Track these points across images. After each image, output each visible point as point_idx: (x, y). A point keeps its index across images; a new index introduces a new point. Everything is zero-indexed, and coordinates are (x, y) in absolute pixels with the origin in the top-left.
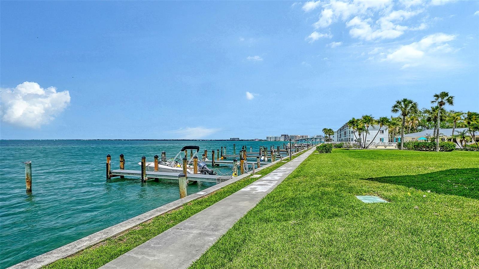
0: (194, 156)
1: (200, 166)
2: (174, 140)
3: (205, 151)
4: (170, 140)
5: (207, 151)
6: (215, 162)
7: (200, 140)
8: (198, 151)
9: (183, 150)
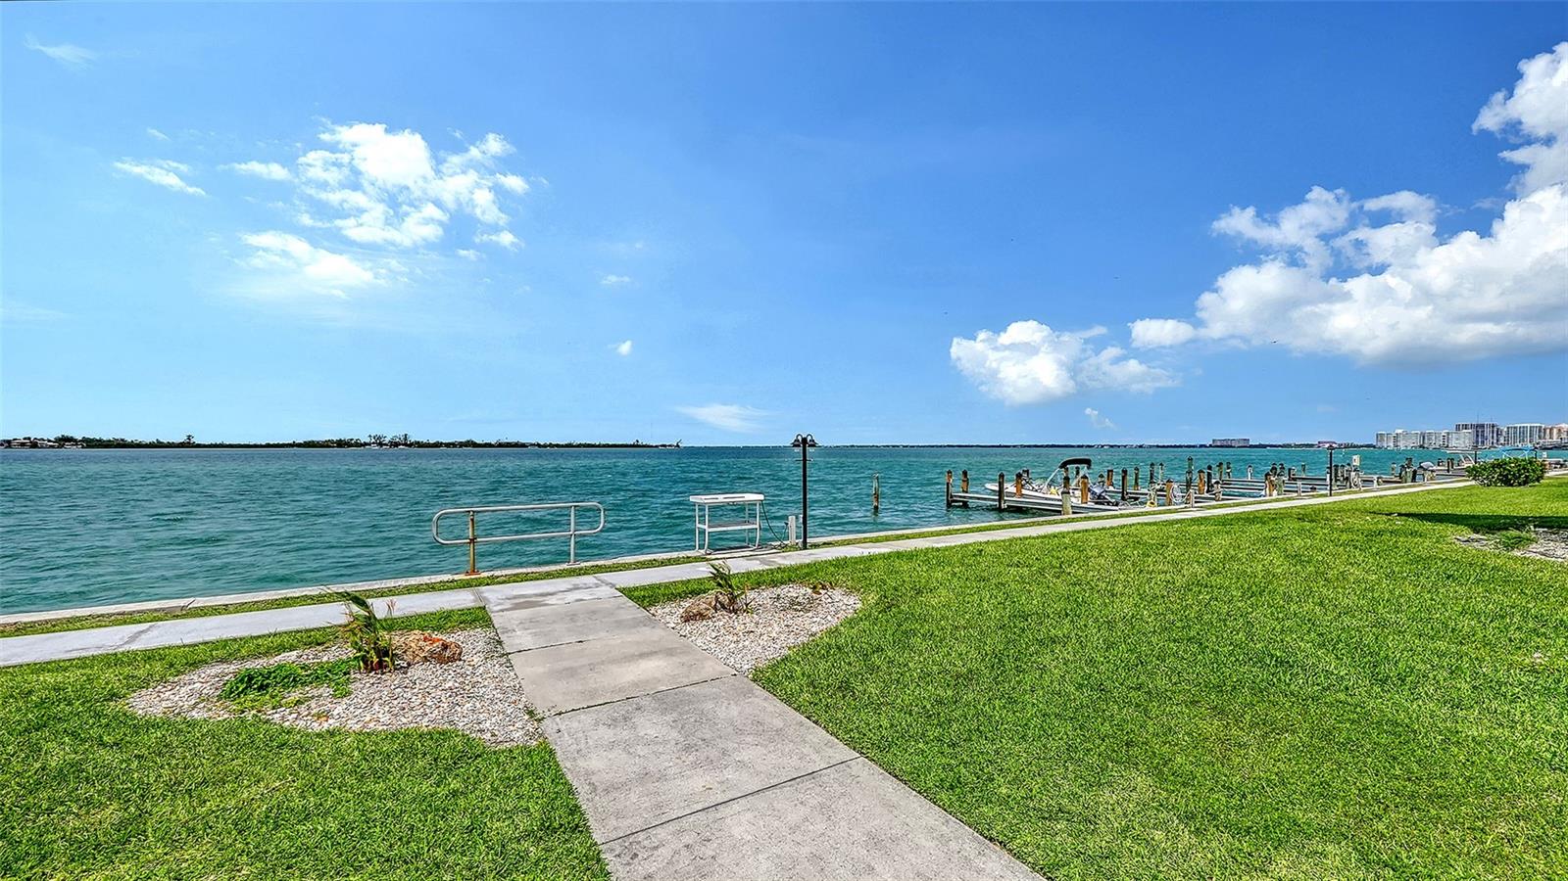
0: (1081, 474)
1: (1094, 493)
2: (1025, 446)
3: (1109, 471)
4: (1014, 446)
5: (1112, 471)
6: (1127, 493)
7: (1102, 446)
8: (1088, 468)
9: (1061, 467)
